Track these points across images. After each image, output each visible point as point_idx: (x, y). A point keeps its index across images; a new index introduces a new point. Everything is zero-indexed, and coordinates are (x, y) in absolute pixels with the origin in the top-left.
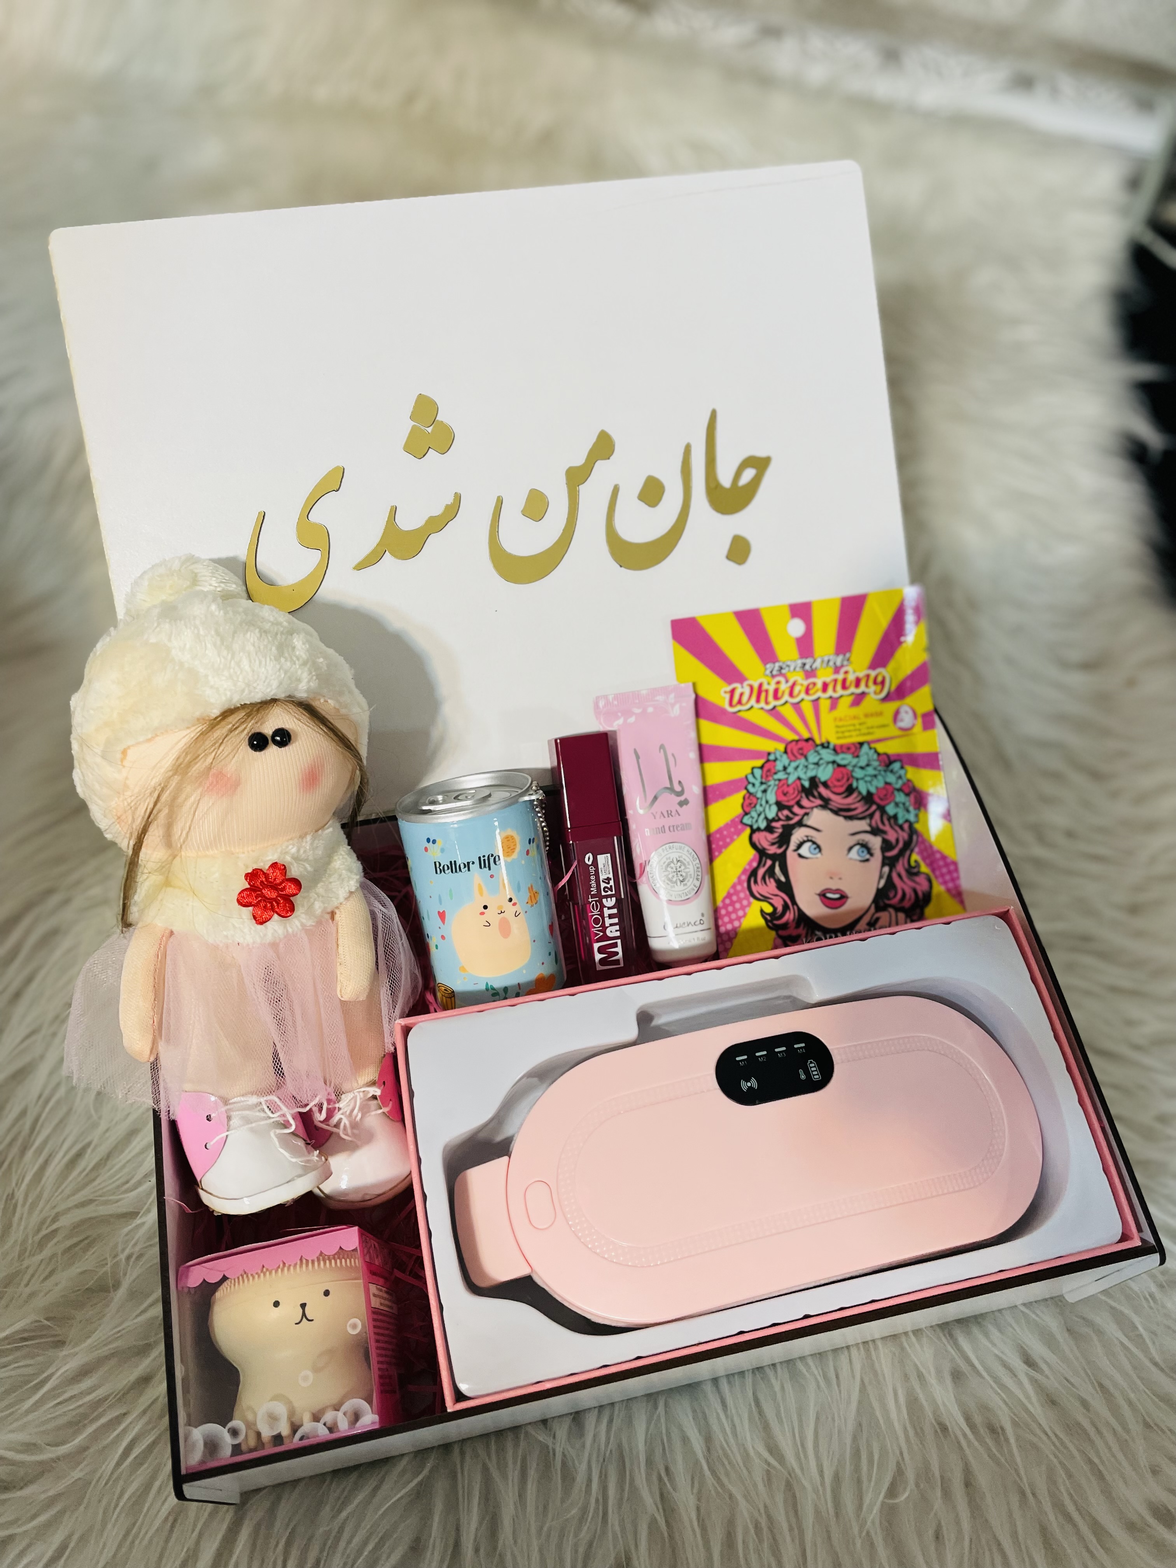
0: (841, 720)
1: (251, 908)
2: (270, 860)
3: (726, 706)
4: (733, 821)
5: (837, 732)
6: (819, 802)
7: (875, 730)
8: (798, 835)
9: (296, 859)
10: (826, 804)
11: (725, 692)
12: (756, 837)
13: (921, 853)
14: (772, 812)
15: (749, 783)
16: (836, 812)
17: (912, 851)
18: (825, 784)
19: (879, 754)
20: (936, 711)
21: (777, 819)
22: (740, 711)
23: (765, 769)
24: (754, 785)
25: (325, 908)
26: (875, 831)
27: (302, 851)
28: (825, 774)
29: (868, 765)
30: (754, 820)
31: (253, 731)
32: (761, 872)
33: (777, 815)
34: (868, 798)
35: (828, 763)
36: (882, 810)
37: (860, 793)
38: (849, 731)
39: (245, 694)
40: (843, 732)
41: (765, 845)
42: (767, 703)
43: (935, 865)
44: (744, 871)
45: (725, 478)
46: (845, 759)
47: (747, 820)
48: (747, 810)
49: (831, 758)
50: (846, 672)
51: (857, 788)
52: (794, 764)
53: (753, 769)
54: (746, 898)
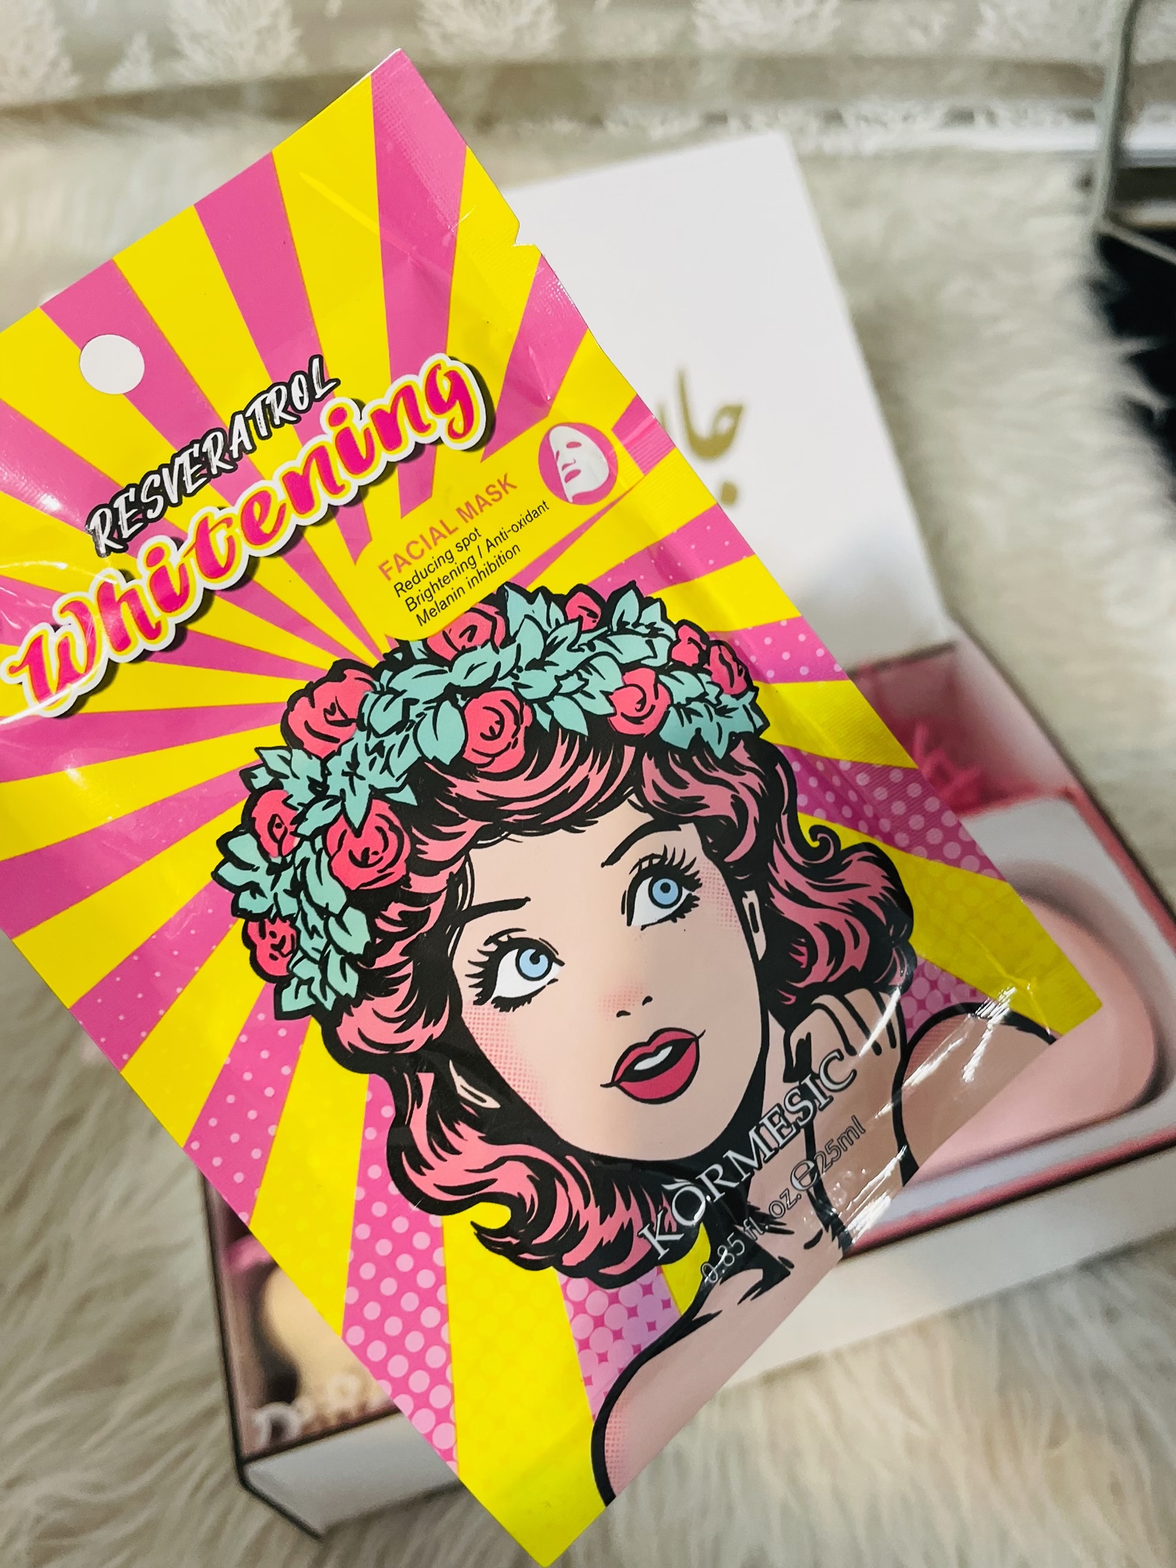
0: (401, 562)
3: (32, 705)
5: (411, 604)
6: (471, 827)
7: (513, 539)
10: (495, 822)
11: (13, 670)
13: (815, 803)
14: (356, 935)
15: (237, 891)
17: (792, 809)
18: (461, 767)
21: (379, 943)
22: (81, 700)
23: (261, 826)
24: (254, 889)
28: (444, 738)
32: (419, 1121)
33: (373, 929)
34: (602, 737)
35: (439, 700)
36: (653, 745)
37: (573, 734)
38: (444, 581)
40: (429, 594)
41: (386, 1034)
42: (152, 632)
44: (368, 1153)
46: (475, 665)
47: (293, 999)
48: (278, 969)
49: (435, 686)
50: (338, 416)
54: (415, 1228)
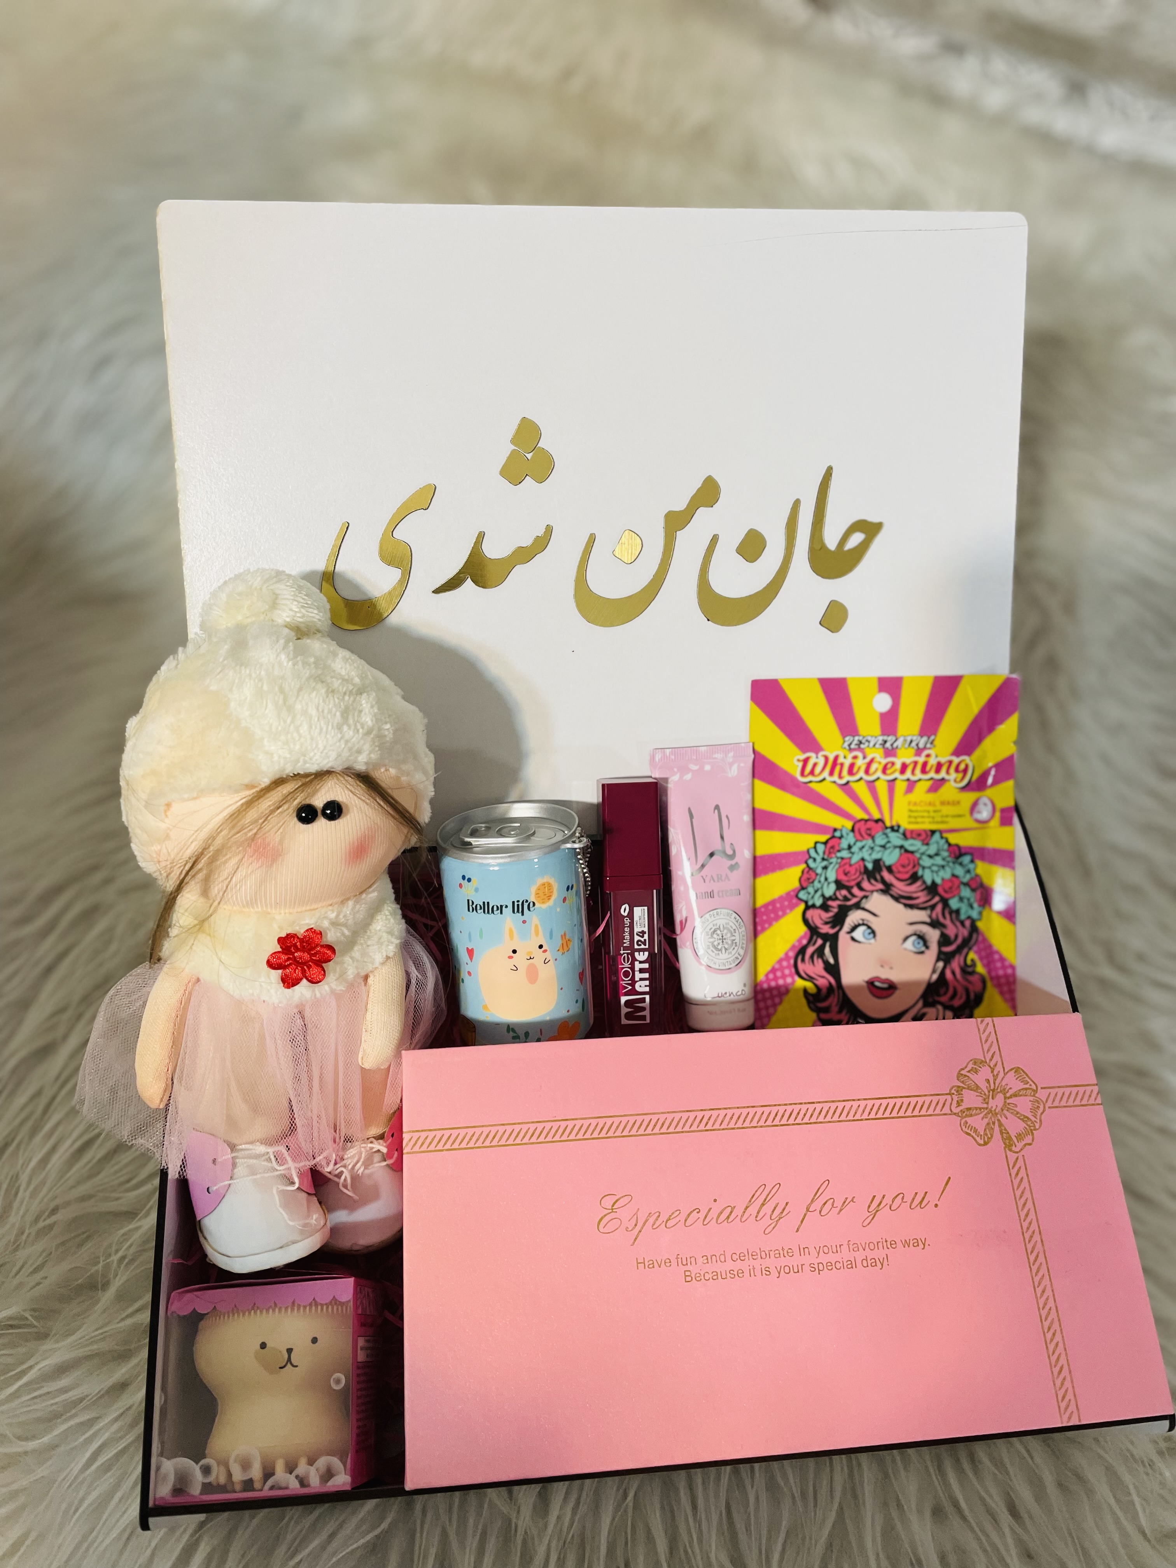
0: (915, 804)
1: (280, 971)
2: (307, 924)
3: (797, 774)
4: (788, 894)
5: (910, 817)
7: (949, 819)
8: (854, 917)
9: (335, 924)
10: (887, 889)
11: (798, 760)
12: (809, 914)
13: (978, 952)
14: (830, 890)
15: (810, 857)
16: (897, 899)
17: (970, 949)
18: (889, 869)
19: (950, 845)
20: (1017, 809)
21: (834, 898)
22: (810, 782)
23: (829, 845)
24: (815, 860)
25: (358, 974)
26: (934, 924)
27: (341, 916)
28: (891, 858)
29: (937, 854)
30: (810, 896)
31: (304, 803)
32: (810, 950)
33: (835, 894)
34: (932, 889)
35: (895, 847)
36: (945, 902)
37: (924, 882)
38: (923, 817)
39: (299, 764)
40: (916, 818)
41: (818, 923)
42: (840, 777)
43: (992, 966)
44: (793, 947)
45: (831, 540)
46: (914, 845)
47: (802, 895)
48: (804, 885)
49: (899, 842)
50: (928, 756)
51: (922, 877)
52: (859, 844)
53: (816, 843)
54: (791, 975)
